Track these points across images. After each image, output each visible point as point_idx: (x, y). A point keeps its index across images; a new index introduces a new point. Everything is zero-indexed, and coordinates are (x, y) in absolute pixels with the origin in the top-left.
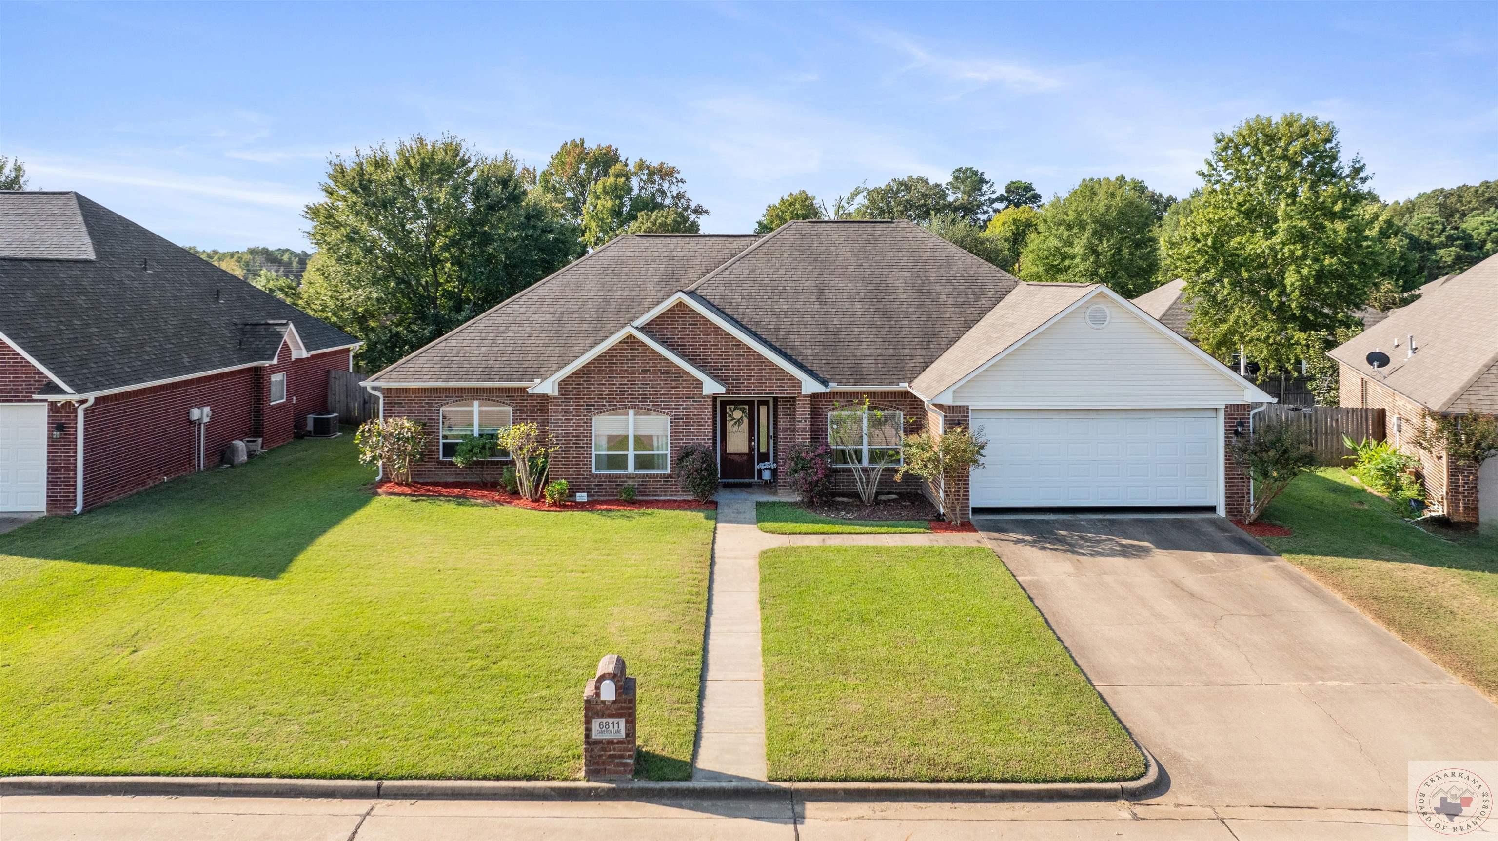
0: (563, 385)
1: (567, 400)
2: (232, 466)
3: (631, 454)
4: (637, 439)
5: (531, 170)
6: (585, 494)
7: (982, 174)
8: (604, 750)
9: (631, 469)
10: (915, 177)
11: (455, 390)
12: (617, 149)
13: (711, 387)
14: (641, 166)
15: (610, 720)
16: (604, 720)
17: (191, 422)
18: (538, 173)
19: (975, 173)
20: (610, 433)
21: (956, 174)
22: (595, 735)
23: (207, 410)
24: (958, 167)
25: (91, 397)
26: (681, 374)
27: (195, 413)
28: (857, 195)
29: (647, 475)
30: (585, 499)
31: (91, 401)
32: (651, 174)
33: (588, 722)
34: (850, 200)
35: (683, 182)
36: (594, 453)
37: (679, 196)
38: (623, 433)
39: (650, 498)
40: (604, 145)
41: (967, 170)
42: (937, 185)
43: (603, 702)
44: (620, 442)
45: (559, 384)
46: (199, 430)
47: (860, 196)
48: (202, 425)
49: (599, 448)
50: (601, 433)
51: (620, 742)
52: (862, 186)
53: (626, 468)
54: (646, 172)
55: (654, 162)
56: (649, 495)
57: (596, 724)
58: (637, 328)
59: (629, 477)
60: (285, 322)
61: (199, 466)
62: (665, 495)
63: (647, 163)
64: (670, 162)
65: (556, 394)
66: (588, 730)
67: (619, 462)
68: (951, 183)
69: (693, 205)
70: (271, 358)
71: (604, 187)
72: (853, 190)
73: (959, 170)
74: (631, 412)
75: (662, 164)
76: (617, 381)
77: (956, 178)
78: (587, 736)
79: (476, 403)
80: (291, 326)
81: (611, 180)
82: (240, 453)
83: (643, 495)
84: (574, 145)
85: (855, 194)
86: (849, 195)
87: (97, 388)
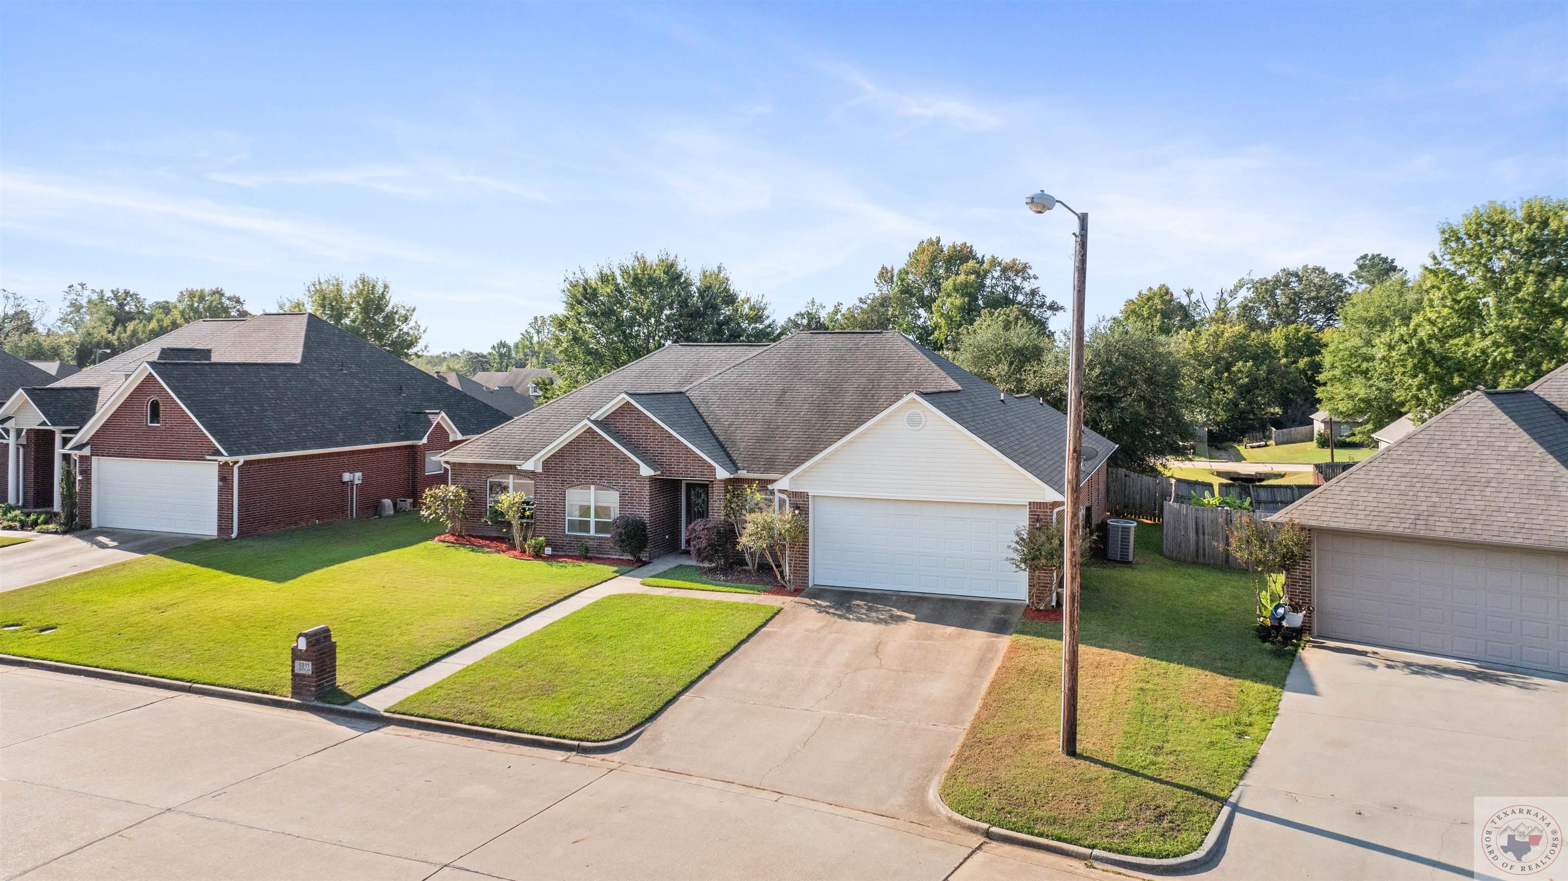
0: (546, 463)
1: (548, 476)
2: (381, 517)
3: (592, 520)
4: (596, 508)
5: (889, 269)
6: (550, 549)
7: (1392, 261)
8: (301, 680)
9: (592, 532)
10: (1310, 266)
11: (497, 465)
12: (971, 246)
13: (646, 471)
14: (994, 262)
15: (305, 662)
16: (302, 662)
17: (344, 483)
18: (896, 272)
19: (1385, 260)
20: (583, 503)
21: (1361, 262)
22: (297, 671)
23: (358, 475)
24: (1362, 254)
25: (242, 459)
26: (627, 459)
27: (347, 477)
28: (1241, 287)
29: (602, 537)
30: (550, 553)
31: (241, 462)
32: (1004, 271)
33: (293, 662)
34: (1233, 293)
35: (1036, 278)
36: (567, 518)
37: (1034, 293)
38: (587, 504)
39: (605, 556)
40: (959, 243)
41: (1373, 257)
42: (1338, 276)
43: (301, 650)
44: (585, 510)
45: (543, 463)
46: (352, 489)
47: (1244, 289)
48: (355, 486)
49: (572, 514)
50: (574, 503)
51: (309, 677)
52: (1246, 277)
53: (589, 531)
54: (998, 268)
55: (1006, 258)
56: (604, 554)
57: (297, 663)
58: (592, 421)
59: (590, 538)
60: (438, 411)
61: (352, 515)
62: (615, 555)
63: (999, 260)
64: (1022, 258)
65: (541, 471)
66: (293, 667)
67: (585, 526)
68: (1355, 273)
69: (1048, 302)
70: (421, 439)
71: (954, 284)
72: (1235, 281)
73: (1365, 257)
74: (592, 487)
75: (1014, 260)
76: (583, 462)
77: (1361, 267)
78: (293, 670)
79: (511, 477)
80: (443, 414)
81: (962, 278)
82: (387, 509)
83: (600, 554)
84: (931, 243)
85: (1240, 285)
86: (1232, 288)
87: (248, 453)
